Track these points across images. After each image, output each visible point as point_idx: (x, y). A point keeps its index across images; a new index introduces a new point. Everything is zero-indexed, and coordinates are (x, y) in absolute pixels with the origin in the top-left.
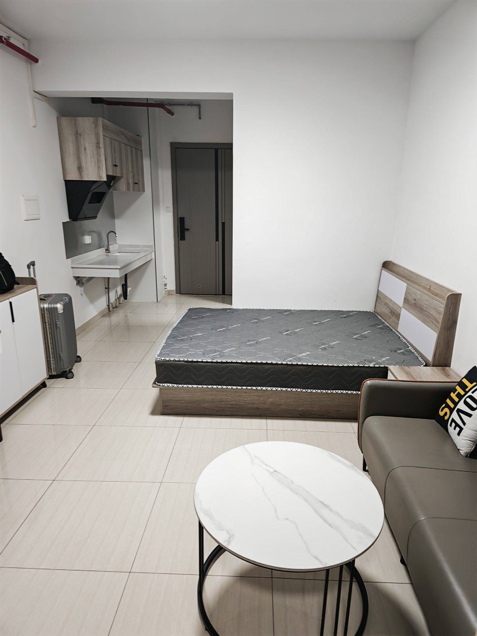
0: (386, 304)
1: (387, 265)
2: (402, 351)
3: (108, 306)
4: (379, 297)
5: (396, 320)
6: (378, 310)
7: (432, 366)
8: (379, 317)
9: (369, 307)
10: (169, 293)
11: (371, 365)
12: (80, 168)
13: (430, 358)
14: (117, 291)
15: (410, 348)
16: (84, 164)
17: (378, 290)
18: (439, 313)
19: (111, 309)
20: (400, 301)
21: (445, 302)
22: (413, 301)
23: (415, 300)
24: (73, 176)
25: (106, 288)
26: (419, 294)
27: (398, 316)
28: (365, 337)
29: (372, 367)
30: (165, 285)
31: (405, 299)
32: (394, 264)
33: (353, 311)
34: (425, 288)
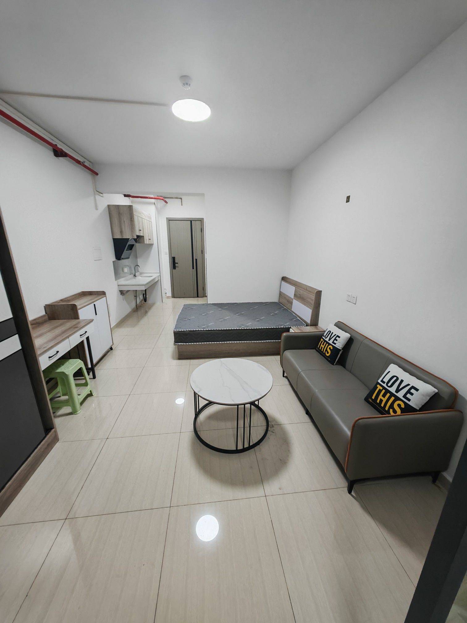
0: (285, 298)
1: (284, 279)
2: (295, 320)
3: (137, 306)
4: (281, 294)
5: (290, 305)
6: (281, 301)
7: (310, 326)
8: (281, 304)
9: (276, 300)
10: (168, 297)
11: (282, 327)
12: (121, 232)
13: (309, 321)
14: (140, 298)
15: (298, 318)
16: (123, 230)
17: (280, 291)
18: (312, 300)
19: (138, 308)
20: (292, 297)
21: (315, 295)
22: (299, 295)
23: (300, 295)
24: (118, 236)
25: (135, 296)
26: (302, 292)
27: (291, 303)
28: (276, 314)
29: (282, 328)
30: (166, 293)
31: (294, 294)
32: (287, 278)
33: (268, 302)
34: (304, 289)
